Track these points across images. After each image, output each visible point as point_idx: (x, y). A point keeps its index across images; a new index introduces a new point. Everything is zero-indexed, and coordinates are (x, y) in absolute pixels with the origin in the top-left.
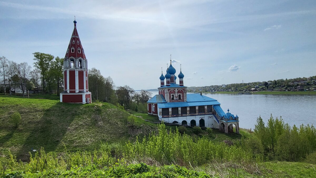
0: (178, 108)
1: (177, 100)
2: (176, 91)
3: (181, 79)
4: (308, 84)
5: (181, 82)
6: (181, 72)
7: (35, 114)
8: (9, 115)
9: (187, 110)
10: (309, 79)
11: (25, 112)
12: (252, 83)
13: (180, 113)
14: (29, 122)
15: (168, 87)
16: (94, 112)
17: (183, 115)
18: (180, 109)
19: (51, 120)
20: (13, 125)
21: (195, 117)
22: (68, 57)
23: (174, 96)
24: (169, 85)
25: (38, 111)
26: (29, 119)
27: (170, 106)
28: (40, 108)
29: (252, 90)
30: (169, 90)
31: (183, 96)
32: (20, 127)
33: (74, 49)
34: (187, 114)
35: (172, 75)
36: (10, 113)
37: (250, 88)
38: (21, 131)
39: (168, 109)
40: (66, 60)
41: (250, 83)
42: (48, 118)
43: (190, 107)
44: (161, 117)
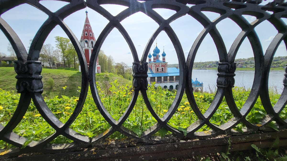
0: (161, 77)
1: (160, 71)
2: (160, 65)
3: (164, 57)
4: (246, 63)
5: (164, 59)
6: (164, 52)
7: (63, 79)
8: (45, 80)
9: (168, 78)
10: (247, 59)
11: (57, 78)
12: (208, 62)
13: (163, 80)
14: (60, 85)
15: (155, 62)
16: (104, 79)
17: (165, 82)
18: (163, 78)
19: (75, 84)
20: (49, 87)
21: (173, 83)
22: (83, 39)
23: (159, 69)
24: (155, 61)
25: (65, 78)
26: (60, 83)
27: (156, 76)
28: (66, 75)
29: (207, 67)
30: (155, 64)
31: (165, 69)
32: (54, 88)
33: (87, 33)
34: (167, 81)
35: (157, 54)
36: (46, 79)
37: (206, 65)
38: (55, 91)
39: (154, 78)
40: (82, 41)
41: (206, 62)
42: (73, 83)
43: (170, 77)
44: (150, 83)
